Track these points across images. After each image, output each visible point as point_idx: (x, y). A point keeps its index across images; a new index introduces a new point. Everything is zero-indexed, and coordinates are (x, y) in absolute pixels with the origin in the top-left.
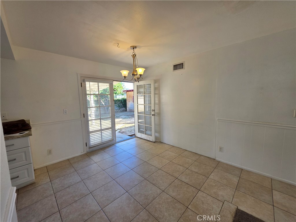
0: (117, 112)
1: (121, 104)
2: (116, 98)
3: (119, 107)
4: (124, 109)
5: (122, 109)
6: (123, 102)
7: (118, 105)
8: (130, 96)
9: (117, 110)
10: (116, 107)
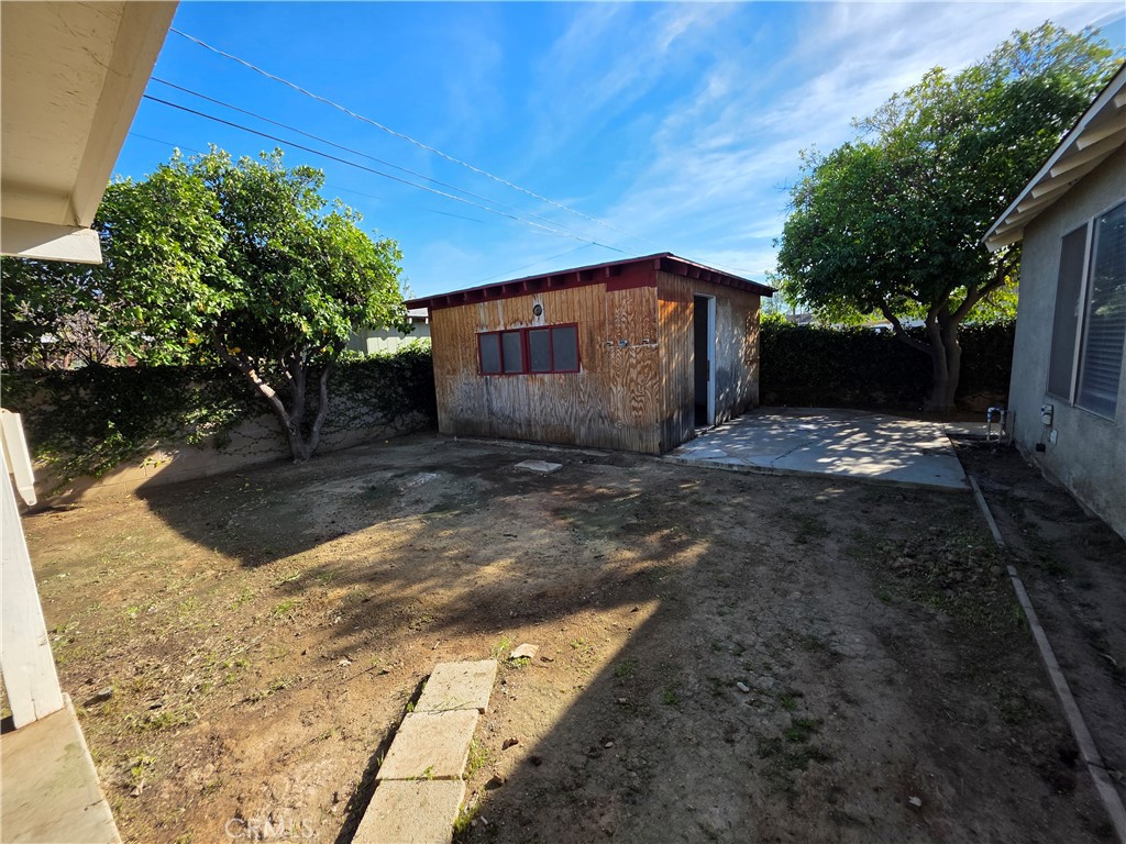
0: (377, 440)
1: (400, 390)
2: (362, 354)
3: (382, 409)
4: (417, 415)
5: (408, 420)
6: (408, 374)
7: (380, 398)
8: (454, 336)
9: (377, 430)
10: (365, 410)
